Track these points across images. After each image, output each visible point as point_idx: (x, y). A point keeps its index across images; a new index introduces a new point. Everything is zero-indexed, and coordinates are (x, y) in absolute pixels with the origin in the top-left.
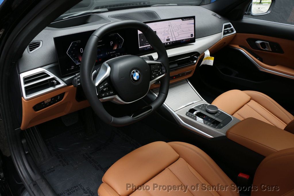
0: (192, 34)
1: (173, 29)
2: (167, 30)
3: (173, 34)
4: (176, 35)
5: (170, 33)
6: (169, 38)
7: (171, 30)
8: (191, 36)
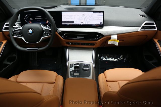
0: (101, 22)
1: (86, 17)
2: (82, 17)
3: (85, 20)
4: (88, 20)
5: (83, 19)
6: (82, 22)
7: (85, 17)
8: (100, 23)
